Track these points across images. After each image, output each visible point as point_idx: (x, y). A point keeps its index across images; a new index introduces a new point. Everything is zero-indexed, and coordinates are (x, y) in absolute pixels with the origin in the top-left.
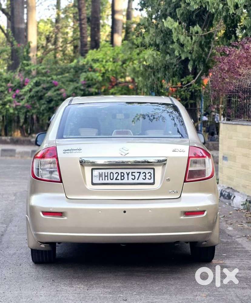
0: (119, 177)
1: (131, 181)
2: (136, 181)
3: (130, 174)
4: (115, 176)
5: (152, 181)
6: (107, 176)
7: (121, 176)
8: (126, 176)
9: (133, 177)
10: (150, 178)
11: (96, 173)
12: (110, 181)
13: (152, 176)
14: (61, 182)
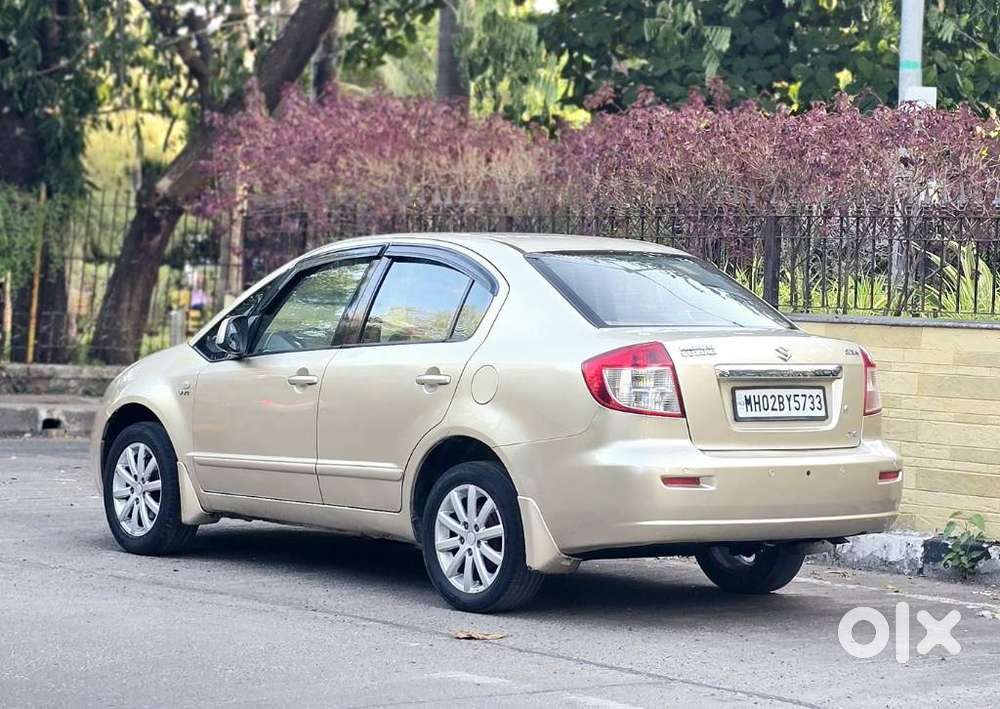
0: (777, 406)
1: (794, 413)
2: (800, 413)
3: (792, 397)
4: (771, 401)
5: (822, 413)
6: (759, 403)
7: (780, 403)
8: (786, 402)
9: (797, 405)
10: (819, 406)
11: (741, 395)
12: (763, 414)
13: (822, 402)
14: (683, 414)
